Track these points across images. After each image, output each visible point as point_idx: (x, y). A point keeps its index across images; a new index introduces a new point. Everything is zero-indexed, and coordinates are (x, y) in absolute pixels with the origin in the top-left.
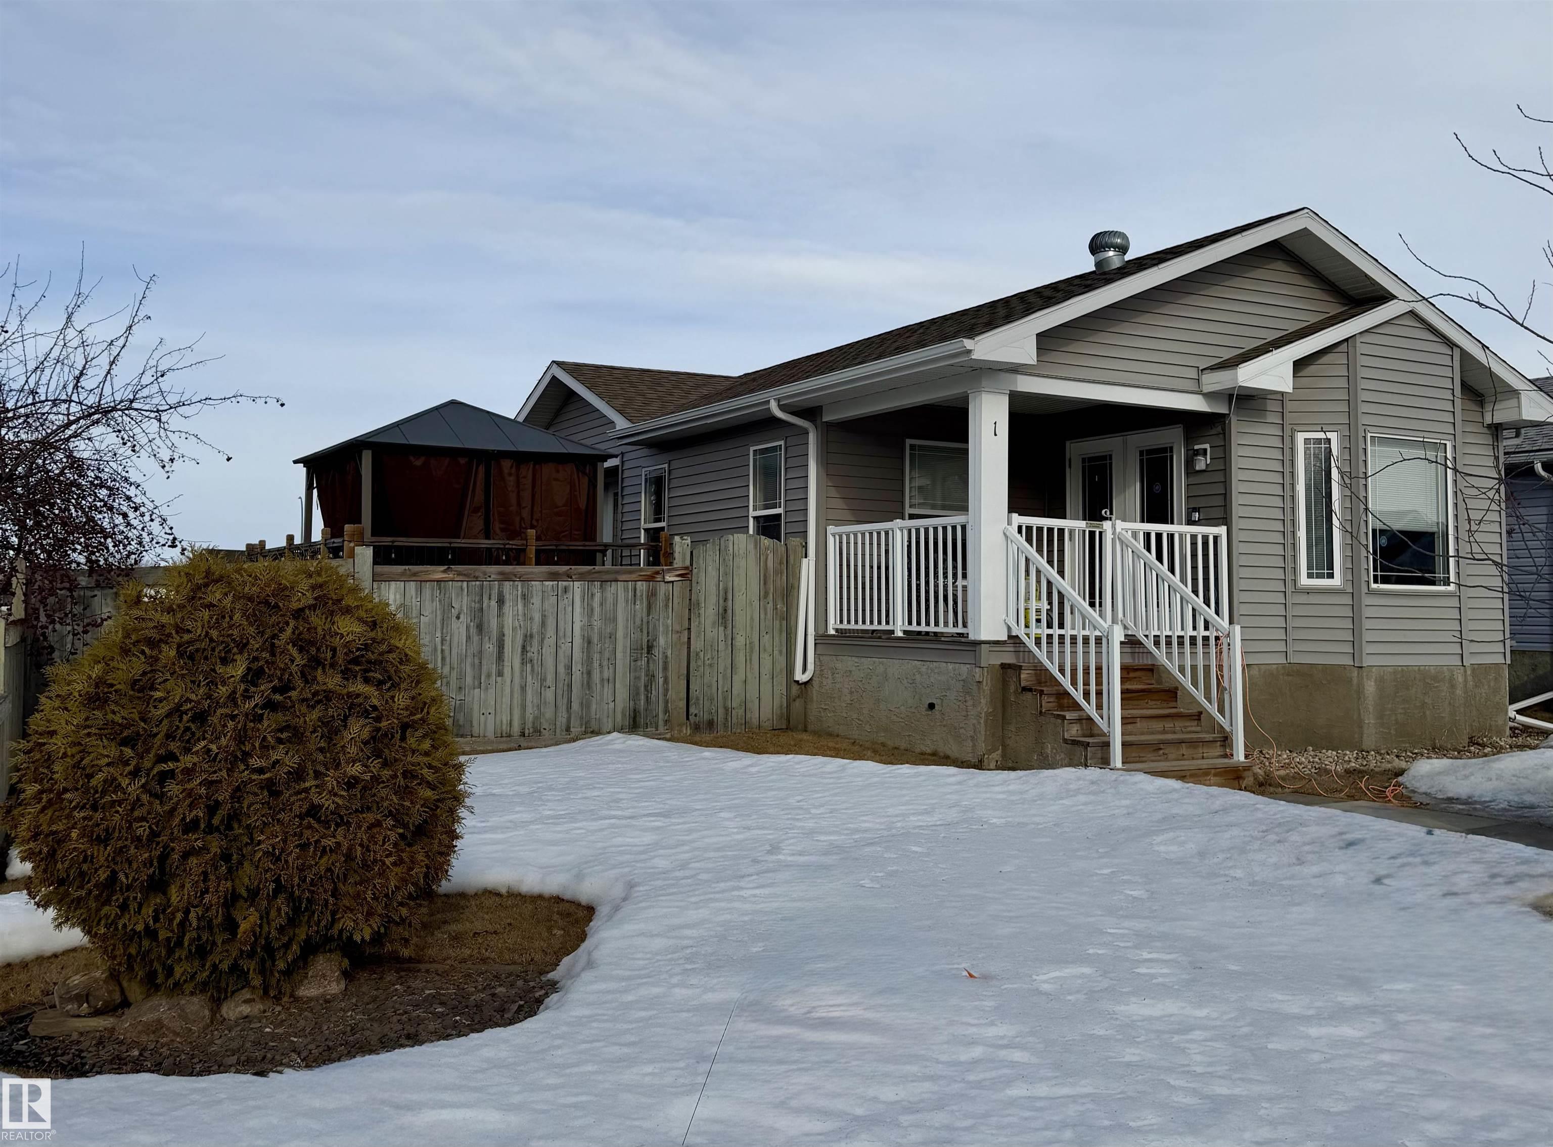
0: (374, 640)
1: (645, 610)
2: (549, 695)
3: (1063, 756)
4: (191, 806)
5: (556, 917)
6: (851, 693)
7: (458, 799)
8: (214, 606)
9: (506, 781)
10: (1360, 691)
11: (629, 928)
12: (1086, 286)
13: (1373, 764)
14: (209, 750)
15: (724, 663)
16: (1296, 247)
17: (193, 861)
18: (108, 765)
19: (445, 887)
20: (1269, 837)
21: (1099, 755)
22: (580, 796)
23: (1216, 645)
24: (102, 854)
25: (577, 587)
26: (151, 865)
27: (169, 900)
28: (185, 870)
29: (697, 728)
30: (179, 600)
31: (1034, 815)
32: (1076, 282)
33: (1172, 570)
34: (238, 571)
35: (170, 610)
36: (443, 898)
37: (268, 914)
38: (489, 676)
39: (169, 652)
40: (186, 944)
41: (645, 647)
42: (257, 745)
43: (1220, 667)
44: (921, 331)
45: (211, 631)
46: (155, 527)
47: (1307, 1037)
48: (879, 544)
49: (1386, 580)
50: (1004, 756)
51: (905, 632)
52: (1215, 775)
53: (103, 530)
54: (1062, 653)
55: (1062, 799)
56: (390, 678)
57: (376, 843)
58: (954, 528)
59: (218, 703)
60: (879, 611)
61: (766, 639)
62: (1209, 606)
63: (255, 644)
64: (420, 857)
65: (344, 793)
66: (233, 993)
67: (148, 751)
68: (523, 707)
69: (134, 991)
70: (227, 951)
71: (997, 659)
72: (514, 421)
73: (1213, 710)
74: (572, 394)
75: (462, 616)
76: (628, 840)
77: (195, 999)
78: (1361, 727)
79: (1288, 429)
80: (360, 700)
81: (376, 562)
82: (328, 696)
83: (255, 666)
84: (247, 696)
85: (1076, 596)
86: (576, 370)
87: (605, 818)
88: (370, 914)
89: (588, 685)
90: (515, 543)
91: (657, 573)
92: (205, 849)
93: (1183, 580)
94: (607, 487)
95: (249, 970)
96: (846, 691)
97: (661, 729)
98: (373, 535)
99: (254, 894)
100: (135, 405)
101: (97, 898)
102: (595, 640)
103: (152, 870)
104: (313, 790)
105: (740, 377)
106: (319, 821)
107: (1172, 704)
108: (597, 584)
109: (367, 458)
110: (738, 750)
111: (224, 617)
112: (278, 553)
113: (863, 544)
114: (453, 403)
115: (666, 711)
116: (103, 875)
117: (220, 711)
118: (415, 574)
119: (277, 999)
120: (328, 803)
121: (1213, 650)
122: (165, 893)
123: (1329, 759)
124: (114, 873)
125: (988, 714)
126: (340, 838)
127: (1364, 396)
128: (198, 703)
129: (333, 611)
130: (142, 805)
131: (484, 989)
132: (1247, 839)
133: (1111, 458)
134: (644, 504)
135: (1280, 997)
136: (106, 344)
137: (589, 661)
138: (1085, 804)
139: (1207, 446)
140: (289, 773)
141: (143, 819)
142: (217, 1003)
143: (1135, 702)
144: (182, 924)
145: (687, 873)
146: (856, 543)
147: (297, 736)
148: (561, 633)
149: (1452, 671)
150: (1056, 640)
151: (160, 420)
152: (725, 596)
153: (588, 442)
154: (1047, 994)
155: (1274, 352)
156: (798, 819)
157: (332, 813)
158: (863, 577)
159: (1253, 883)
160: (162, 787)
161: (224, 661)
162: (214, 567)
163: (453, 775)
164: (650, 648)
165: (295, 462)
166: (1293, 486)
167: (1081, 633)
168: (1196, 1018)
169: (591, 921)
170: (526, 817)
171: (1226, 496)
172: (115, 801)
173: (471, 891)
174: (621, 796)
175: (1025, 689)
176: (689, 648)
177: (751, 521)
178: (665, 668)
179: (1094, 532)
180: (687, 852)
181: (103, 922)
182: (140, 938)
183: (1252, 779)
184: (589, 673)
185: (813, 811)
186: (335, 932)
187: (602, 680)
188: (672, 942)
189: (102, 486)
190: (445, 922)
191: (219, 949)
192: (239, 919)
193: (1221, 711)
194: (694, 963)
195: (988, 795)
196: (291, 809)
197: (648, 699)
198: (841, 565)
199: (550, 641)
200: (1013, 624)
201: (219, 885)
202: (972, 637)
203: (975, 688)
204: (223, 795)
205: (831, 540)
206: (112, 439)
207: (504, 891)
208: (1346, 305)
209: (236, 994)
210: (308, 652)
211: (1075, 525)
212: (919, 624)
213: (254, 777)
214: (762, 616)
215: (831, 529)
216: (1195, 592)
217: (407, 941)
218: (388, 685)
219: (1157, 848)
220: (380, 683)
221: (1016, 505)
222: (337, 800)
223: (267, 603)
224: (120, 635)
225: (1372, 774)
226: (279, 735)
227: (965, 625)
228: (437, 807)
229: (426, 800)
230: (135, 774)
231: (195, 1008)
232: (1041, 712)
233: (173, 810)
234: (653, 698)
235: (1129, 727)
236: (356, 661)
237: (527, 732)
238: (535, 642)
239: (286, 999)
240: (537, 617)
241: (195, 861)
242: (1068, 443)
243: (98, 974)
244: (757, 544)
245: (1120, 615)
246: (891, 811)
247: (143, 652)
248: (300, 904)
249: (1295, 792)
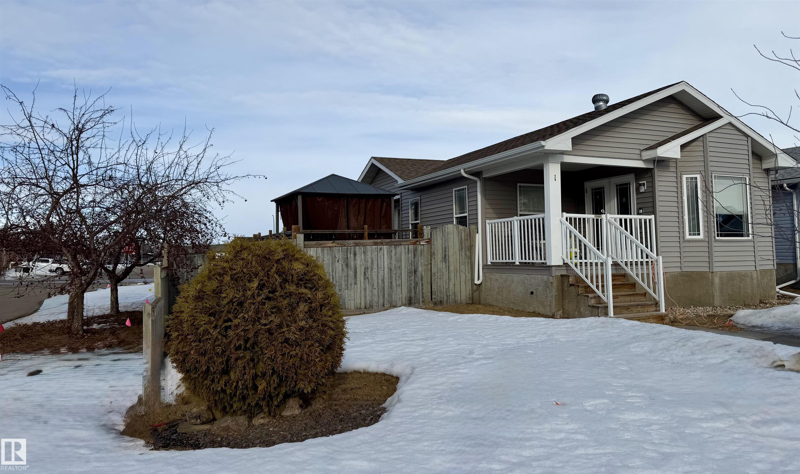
0: (307, 271)
1: (413, 257)
2: (375, 292)
3: (588, 312)
4: (238, 340)
5: (384, 381)
6: (498, 288)
7: (344, 334)
8: (244, 259)
9: (360, 327)
10: (712, 282)
11: (414, 386)
12: (592, 117)
13: (719, 312)
14: (244, 317)
15: (446, 277)
16: (679, 98)
17: (239, 362)
18: (205, 324)
19: (339, 370)
20: (679, 344)
21: (604, 312)
22: (390, 332)
23: (652, 265)
24: (203, 360)
25: (385, 248)
26: (223, 364)
27: (230, 378)
28: (236, 366)
29: (435, 304)
30: (230, 257)
31: (578, 337)
32: (587, 116)
33: (631, 234)
34: (253, 245)
35: (227, 261)
36: (338, 375)
37: (270, 382)
38: (351, 285)
39: (227, 278)
40: (238, 395)
41: (413, 271)
42: (263, 315)
43: (654, 274)
44: (522, 139)
45: (244, 269)
46: (218, 229)
47: (702, 427)
48: (508, 227)
49: (721, 236)
50: (563, 313)
51: (520, 263)
52: (653, 319)
53: (197, 231)
54: (586, 270)
55: (590, 330)
56: (315, 286)
57: (312, 353)
58: (539, 219)
59: (247, 298)
60: (509, 254)
61: (462, 267)
62: (648, 248)
63: (261, 274)
64: (329, 358)
65: (299, 333)
66: (257, 414)
67: (220, 318)
68: (366, 297)
69: (218, 414)
70: (254, 398)
71: (559, 273)
72: (357, 182)
73: (651, 292)
74: (380, 170)
75: (340, 261)
76: (411, 350)
77: (242, 417)
78: (713, 297)
79: (679, 174)
80: (304, 295)
81: (305, 240)
82: (291, 294)
83: (262, 282)
84: (259, 295)
85: (590, 245)
86: (381, 160)
87: (401, 341)
88: (310, 382)
89: (391, 287)
90: (359, 231)
91: (417, 241)
92: (244, 357)
93: (637, 238)
94: (395, 207)
95: (263, 405)
96: (496, 288)
97: (421, 304)
98: (303, 229)
99: (264, 375)
100: (208, 180)
101: (202, 378)
102: (393, 269)
103: (223, 366)
104: (286, 332)
105: (447, 161)
106: (289, 344)
107: (634, 290)
108: (393, 246)
109: (300, 198)
110: (453, 312)
111: (248, 263)
112: (266, 237)
113: (501, 227)
114: (333, 175)
115: (423, 297)
116: (204, 368)
117: (248, 301)
118: (320, 244)
119: (274, 417)
120: (292, 337)
121: (650, 267)
122: (228, 375)
123: (700, 310)
124: (208, 367)
125: (556, 296)
126: (297, 351)
127: (711, 159)
128: (239, 298)
129: (291, 260)
130: (218, 340)
131: (357, 411)
132: (669, 345)
133: (604, 188)
134: (411, 213)
135: (689, 411)
136: (195, 156)
137: (391, 277)
138: (600, 332)
139: (645, 182)
140: (277, 325)
141: (219, 345)
142: (250, 418)
143: (618, 289)
144: (236, 387)
145: (436, 363)
146: (498, 227)
147: (279, 310)
148: (379, 267)
149: (752, 273)
150: (584, 264)
151: (218, 186)
152: (445, 250)
153: (387, 189)
154: (590, 411)
155: (672, 142)
156: (480, 340)
157: (294, 341)
158: (502, 241)
159: (673, 363)
160: (226, 332)
161: (249, 281)
162: (244, 244)
163: (341, 325)
164: (415, 272)
165: (272, 201)
166: (682, 197)
167: (594, 261)
168: (653, 420)
169: (398, 383)
170: (370, 341)
171: (654, 202)
172: (208, 339)
173: (349, 372)
174: (408, 332)
175: (571, 285)
176: (431, 271)
177: (455, 219)
178: (422, 280)
179: (598, 219)
180: (435, 354)
181: (205, 387)
182: (219, 393)
183: (668, 320)
184: (391, 283)
185: (486, 337)
186: (296, 389)
187: (397, 285)
188: (432, 391)
189: (196, 213)
190: (340, 384)
191: (251, 397)
192: (258, 385)
193: (654, 292)
194: (442, 400)
195: (559, 329)
196: (278, 340)
197: (415, 293)
198: (492, 236)
199: (375, 270)
200: (565, 258)
201: (250, 371)
202: (548, 264)
203: (550, 285)
204: (251, 335)
205: (488, 226)
206: (199, 194)
207: (362, 371)
208: (702, 121)
209: (258, 415)
210: (282, 276)
211: (590, 216)
212: (525, 259)
213: (263, 327)
214: (461, 258)
215: (488, 221)
216: (642, 242)
217: (325, 392)
218: (314, 289)
219: (631, 350)
220: (311, 289)
221: (565, 209)
222: (296, 336)
223: (265, 257)
224: (207, 272)
225: (719, 316)
226: (272, 310)
227: (545, 259)
228: (335, 338)
229: (331, 335)
230: (215, 327)
231: (242, 421)
232: (578, 294)
233: (231, 342)
234: (417, 292)
235: (616, 300)
236: (301, 280)
237: (367, 307)
238: (369, 270)
239: (277, 417)
240: (370, 260)
241: (240, 362)
242: (585, 183)
243: (203, 408)
244: (457, 228)
245: (610, 253)
246: (518, 336)
247: (217, 278)
248: (283, 378)
249: (687, 325)
